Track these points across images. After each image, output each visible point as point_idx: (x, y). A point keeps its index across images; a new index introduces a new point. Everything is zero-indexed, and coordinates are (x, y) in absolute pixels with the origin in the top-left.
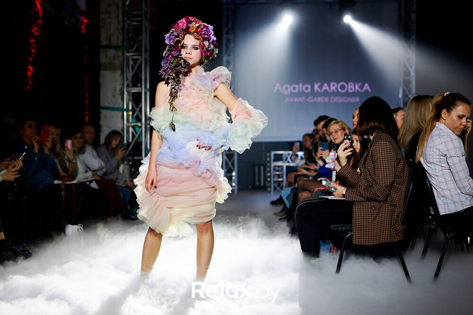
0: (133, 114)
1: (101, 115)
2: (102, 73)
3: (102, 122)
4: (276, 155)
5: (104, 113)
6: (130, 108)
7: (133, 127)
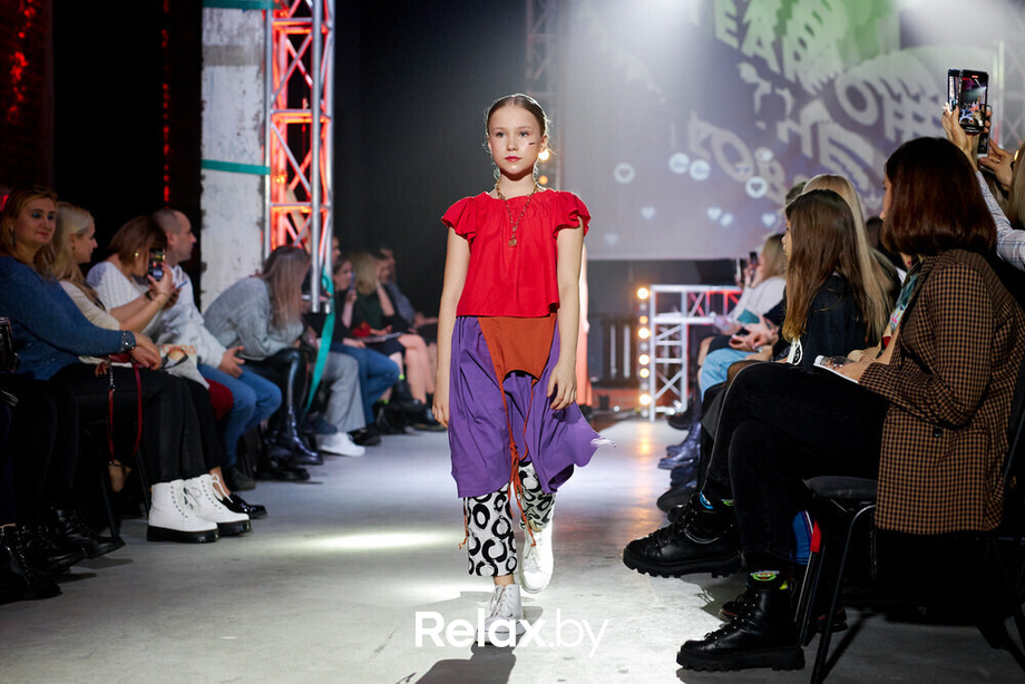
0: (289, 181)
1: (204, 183)
2: (208, 72)
3: (206, 202)
4: (660, 296)
5: (210, 178)
6: (282, 165)
7: (289, 216)
